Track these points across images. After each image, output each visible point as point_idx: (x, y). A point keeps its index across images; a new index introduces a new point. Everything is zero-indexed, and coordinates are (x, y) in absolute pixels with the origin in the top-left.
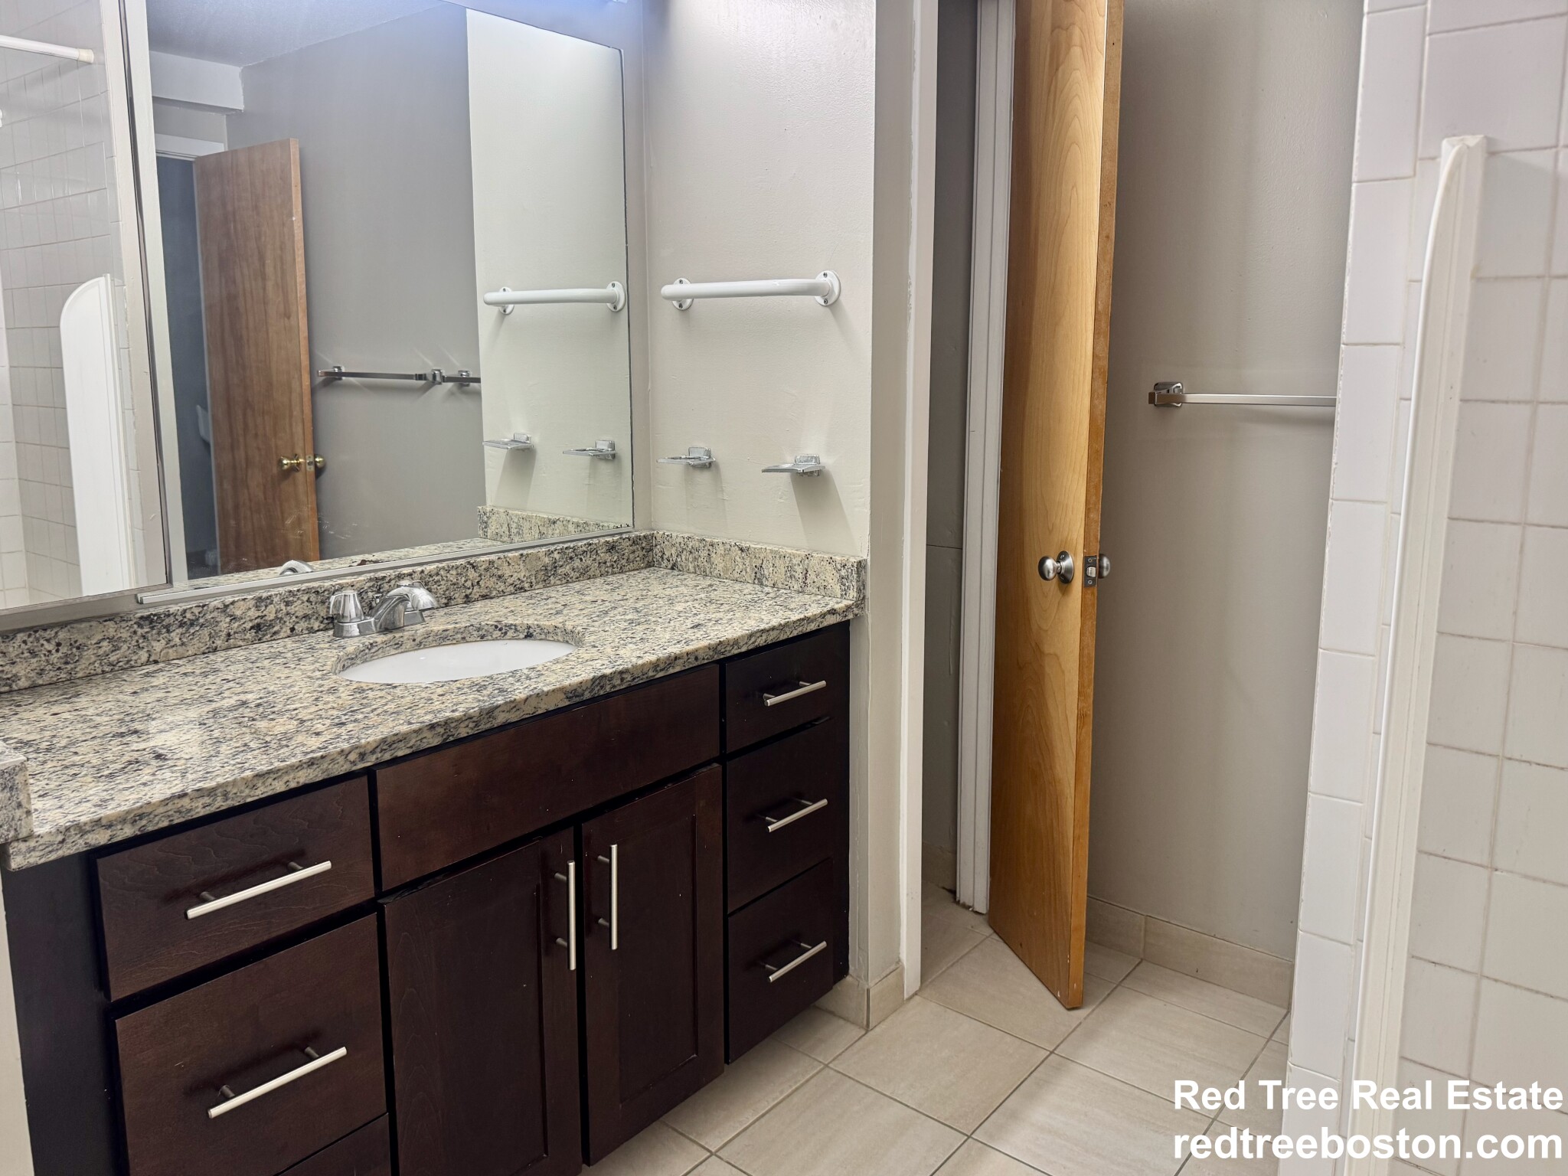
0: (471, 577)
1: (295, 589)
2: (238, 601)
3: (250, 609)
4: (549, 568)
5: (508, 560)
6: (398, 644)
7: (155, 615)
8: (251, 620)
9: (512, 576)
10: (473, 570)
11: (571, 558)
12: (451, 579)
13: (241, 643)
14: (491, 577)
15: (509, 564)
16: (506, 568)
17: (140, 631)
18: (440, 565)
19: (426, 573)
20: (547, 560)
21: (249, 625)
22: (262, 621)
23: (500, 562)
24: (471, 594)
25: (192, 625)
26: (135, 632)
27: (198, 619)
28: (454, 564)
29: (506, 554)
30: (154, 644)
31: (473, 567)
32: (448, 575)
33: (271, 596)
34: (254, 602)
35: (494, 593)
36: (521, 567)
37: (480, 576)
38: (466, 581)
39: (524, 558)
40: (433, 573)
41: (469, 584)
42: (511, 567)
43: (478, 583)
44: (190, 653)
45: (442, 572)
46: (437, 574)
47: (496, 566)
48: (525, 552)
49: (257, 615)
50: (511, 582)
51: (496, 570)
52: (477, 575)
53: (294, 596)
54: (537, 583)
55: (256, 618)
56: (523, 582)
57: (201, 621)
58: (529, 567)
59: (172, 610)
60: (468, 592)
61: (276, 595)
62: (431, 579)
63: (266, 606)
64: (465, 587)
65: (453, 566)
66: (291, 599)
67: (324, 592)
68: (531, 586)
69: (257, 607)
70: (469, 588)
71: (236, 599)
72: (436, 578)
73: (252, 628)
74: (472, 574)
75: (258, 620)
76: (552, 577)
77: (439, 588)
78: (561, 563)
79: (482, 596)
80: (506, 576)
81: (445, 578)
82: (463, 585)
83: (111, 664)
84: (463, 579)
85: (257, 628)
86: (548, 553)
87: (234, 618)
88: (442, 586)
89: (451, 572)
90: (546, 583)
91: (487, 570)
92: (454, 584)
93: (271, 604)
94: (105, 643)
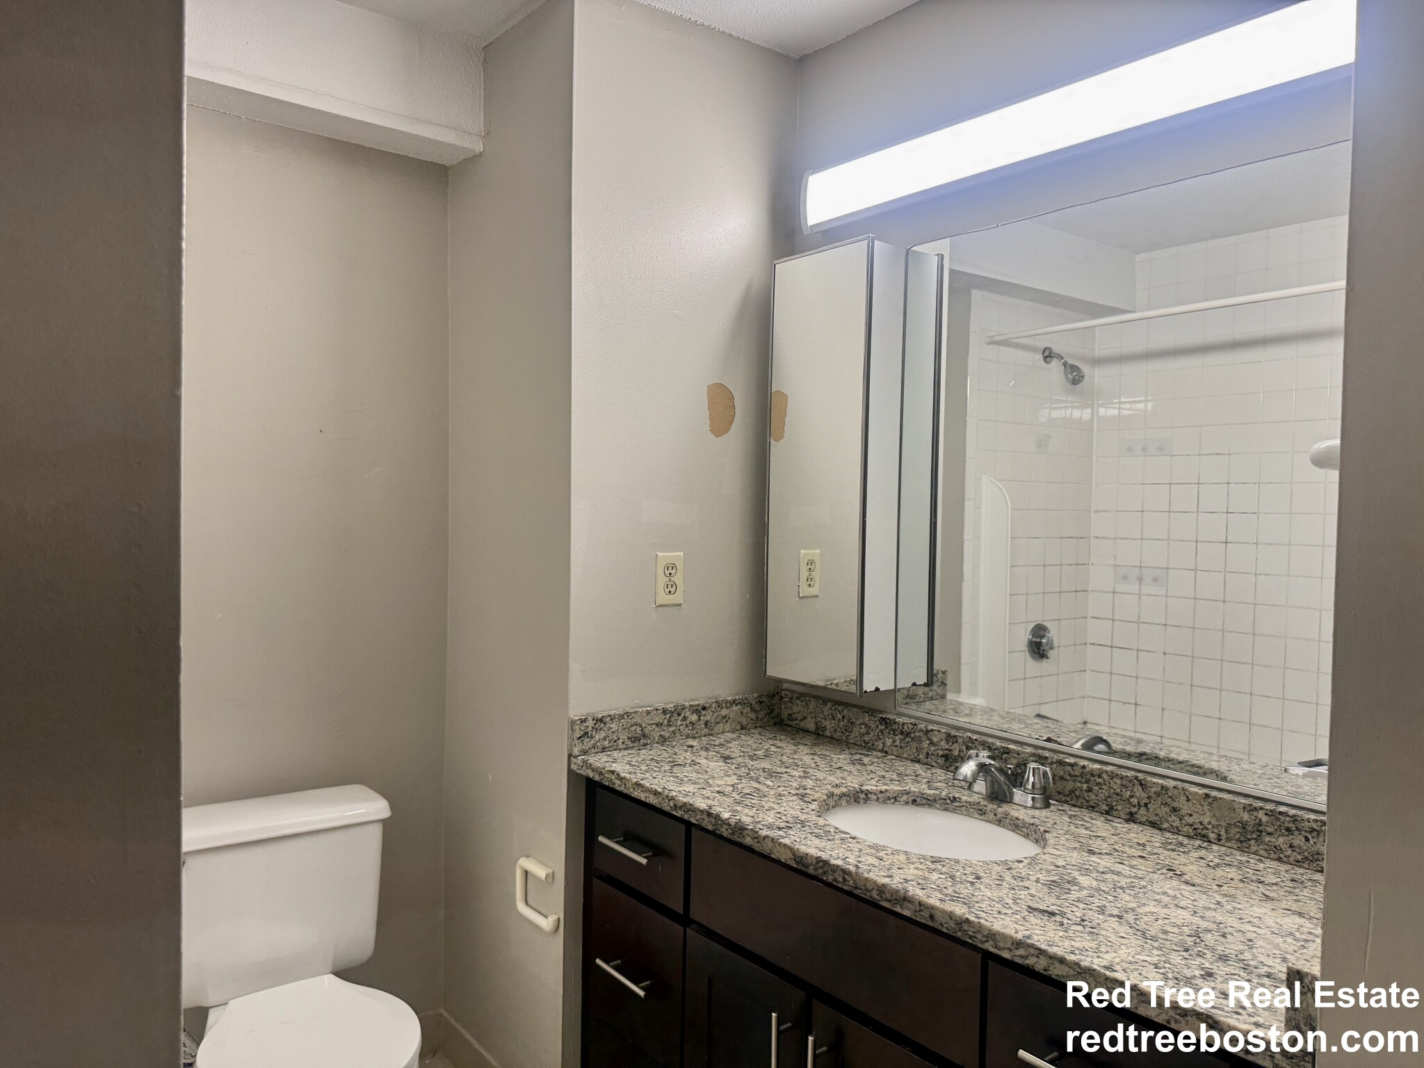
0: (1137, 794)
1: (974, 738)
2: (935, 730)
3: (942, 740)
4: (1249, 828)
5: (1187, 794)
6: (981, 811)
7: (888, 719)
8: (942, 750)
9: (1191, 815)
10: (1140, 788)
11: (1288, 829)
12: (1115, 787)
13: (934, 764)
14: (1162, 804)
15: (1188, 800)
16: (1184, 803)
17: (880, 727)
18: (1105, 768)
19: (1088, 770)
20: (1246, 816)
21: (941, 753)
22: (949, 753)
23: (1176, 792)
24: (1136, 813)
25: (907, 736)
26: (878, 726)
27: (910, 733)
28: (1119, 773)
29: (1186, 785)
30: (887, 739)
31: (1141, 785)
32: (1111, 782)
33: (956, 736)
34: (945, 736)
35: (1165, 825)
36: (1206, 810)
37: (1149, 798)
38: (1131, 797)
39: (1210, 800)
40: (1095, 773)
41: (1134, 801)
42: (1190, 803)
43: (1146, 805)
44: (905, 756)
45: (1105, 776)
46: (1100, 776)
47: (1170, 794)
48: (1214, 793)
49: (946, 747)
50: (1190, 822)
51: (1170, 800)
52: (1146, 795)
53: (973, 743)
54: (1228, 840)
55: (946, 750)
56: (1207, 829)
57: (912, 735)
58: (1217, 814)
59: (897, 720)
60: (1134, 810)
61: (960, 737)
62: (1092, 778)
63: (953, 743)
64: (1130, 803)
65: (1117, 775)
66: (970, 745)
67: (995, 749)
68: (1219, 840)
69: (947, 741)
70: (1134, 806)
71: (934, 728)
72: (1099, 780)
73: (942, 756)
74: (1138, 791)
75: (947, 752)
76: (1252, 842)
77: (1100, 791)
78: (1270, 830)
79: (1150, 822)
80: (1183, 812)
81: (1108, 784)
82: (1128, 799)
83: (865, 742)
84: (1128, 793)
85: (946, 757)
86: (1249, 808)
87: (932, 743)
88: (1104, 791)
89: (1114, 779)
90: (1243, 844)
91: (1158, 794)
92: (1117, 794)
93: (957, 742)
94: (863, 726)
